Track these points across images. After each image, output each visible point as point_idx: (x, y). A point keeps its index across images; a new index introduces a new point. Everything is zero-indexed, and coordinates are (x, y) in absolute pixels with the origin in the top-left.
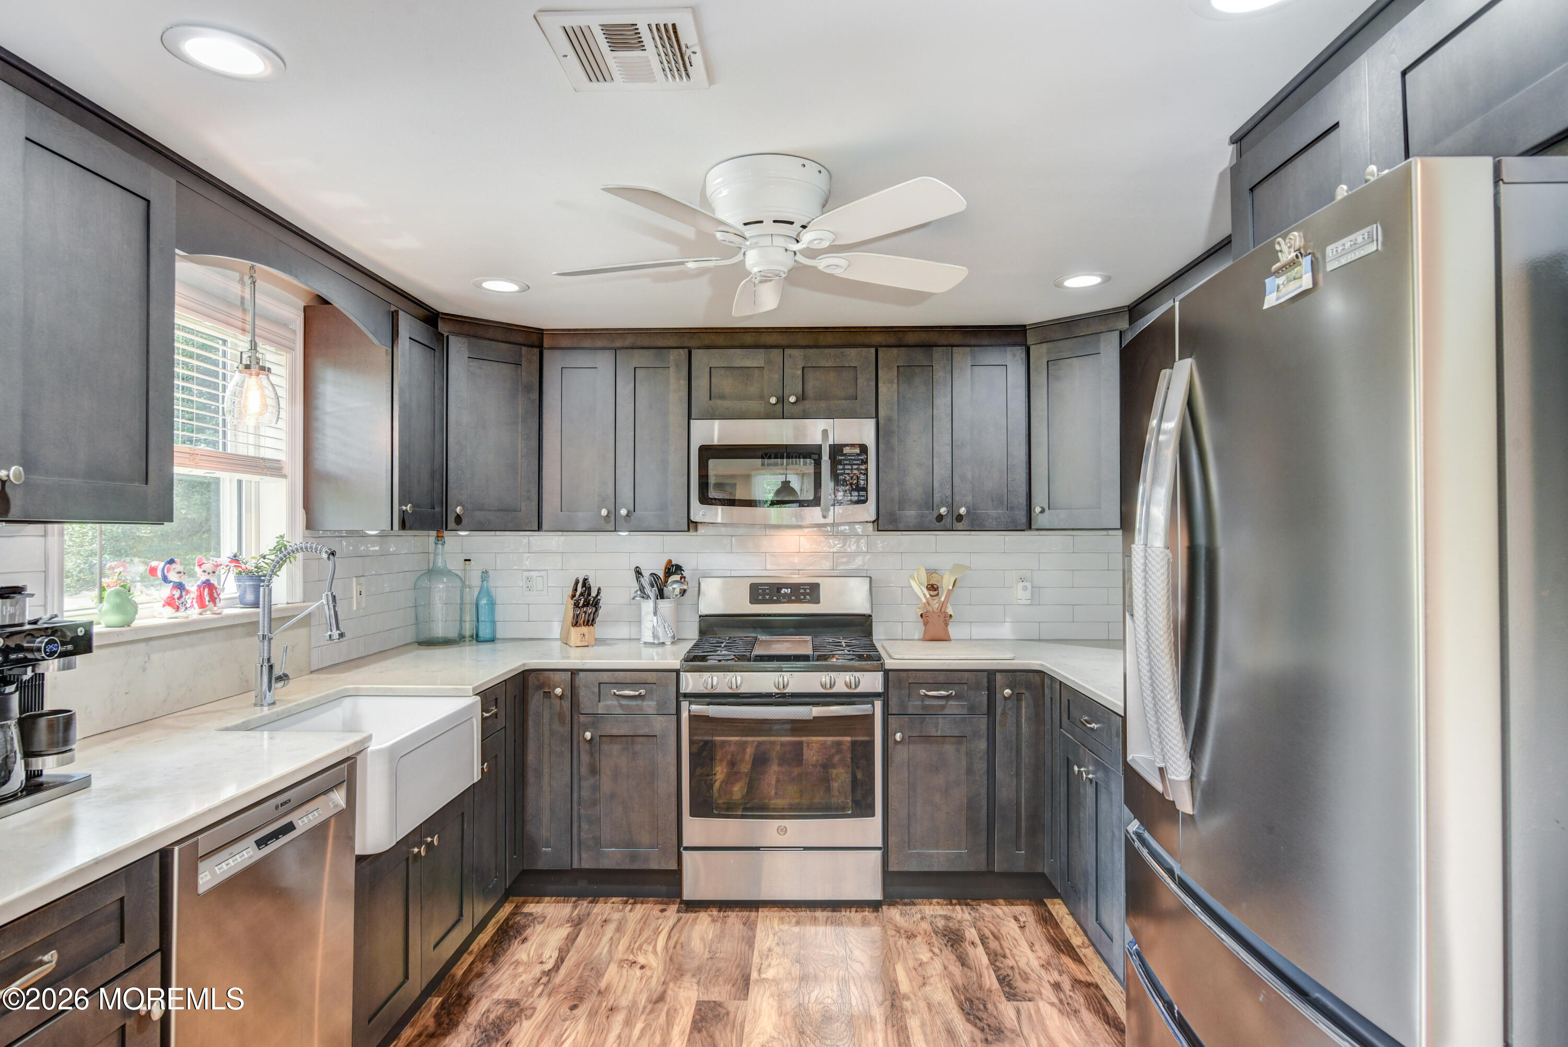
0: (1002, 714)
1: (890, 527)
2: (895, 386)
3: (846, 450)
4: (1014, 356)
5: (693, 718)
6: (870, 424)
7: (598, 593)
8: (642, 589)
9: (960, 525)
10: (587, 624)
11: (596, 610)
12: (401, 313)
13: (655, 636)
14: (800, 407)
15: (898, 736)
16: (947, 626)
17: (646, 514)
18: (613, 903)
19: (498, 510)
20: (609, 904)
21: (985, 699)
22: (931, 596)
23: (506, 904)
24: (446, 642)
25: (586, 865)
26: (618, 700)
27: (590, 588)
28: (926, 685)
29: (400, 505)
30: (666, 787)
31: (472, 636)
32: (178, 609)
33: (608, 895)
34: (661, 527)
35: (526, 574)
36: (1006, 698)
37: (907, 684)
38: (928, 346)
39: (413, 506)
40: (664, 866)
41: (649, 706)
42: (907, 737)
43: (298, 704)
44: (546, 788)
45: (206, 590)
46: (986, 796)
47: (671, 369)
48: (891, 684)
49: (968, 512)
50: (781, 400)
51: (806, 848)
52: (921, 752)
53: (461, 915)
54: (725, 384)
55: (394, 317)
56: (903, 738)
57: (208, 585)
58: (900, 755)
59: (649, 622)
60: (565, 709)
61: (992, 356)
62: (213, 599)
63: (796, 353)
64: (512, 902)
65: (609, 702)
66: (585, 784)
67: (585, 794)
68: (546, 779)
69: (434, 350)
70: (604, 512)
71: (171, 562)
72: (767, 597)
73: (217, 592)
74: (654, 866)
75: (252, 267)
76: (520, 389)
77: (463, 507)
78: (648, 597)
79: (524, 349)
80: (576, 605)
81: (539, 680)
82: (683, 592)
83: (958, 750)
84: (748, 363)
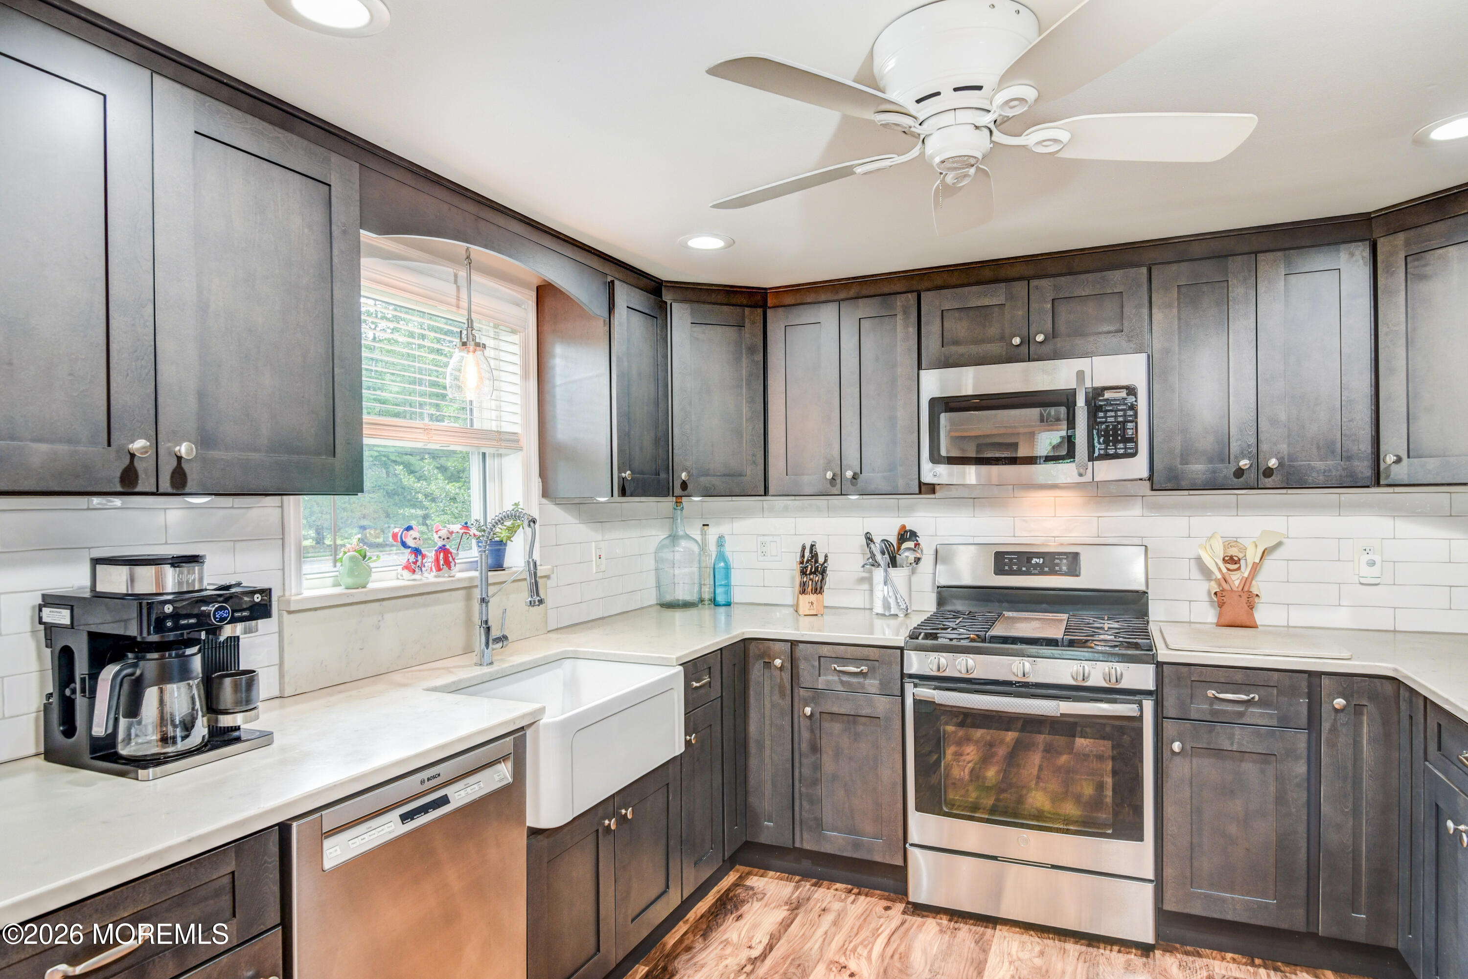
0: (1330, 731)
1: (1169, 486)
2: (1175, 311)
3: (1108, 395)
4: (1352, 255)
5: (917, 703)
6: (1141, 359)
7: (826, 561)
8: (873, 556)
9: (1268, 482)
10: (815, 592)
11: (823, 579)
12: (617, 283)
13: (887, 606)
14: (1047, 349)
15: (1177, 746)
16: (1252, 609)
17: (873, 476)
18: (837, 890)
19: (724, 475)
20: (832, 891)
21: (1304, 710)
22: (1228, 570)
23: (731, 873)
24: (686, 605)
25: (807, 846)
26: (839, 676)
27: (817, 554)
28: (1216, 684)
29: (620, 471)
30: (888, 773)
31: (710, 600)
32: (414, 571)
33: (833, 880)
34: (888, 489)
35: (761, 539)
36: (1337, 711)
37: (1189, 683)
38: (1221, 257)
39: (633, 473)
40: (888, 860)
41: (872, 684)
42: (1188, 747)
43: (513, 666)
44: (767, 761)
45: (442, 554)
46: (1305, 835)
47: (899, 317)
48: (1166, 680)
49: (1281, 464)
50: (1027, 340)
51: (1054, 867)
52: (1209, 768)
53: (668, 887)
54: (959, 327)
55: (611, 286)
56: (1183, 749)
57: (444, 550)
58: (1178, 770)
59: (881, 591)
60: (785, 680)
61: (1320, 260)
62: (447, 563)
63: (1044, 283)
64: (738, 871)
65: (830, 678)
66: (805, 761)
67: (806, 771)
68: (767, 752)
69: (656, 318)
70: (829, 475)
71: (409, 528)
72: (1015, 568)
73: (452, 556)
74: (878, 858)
75: (468, 249)
76: (744, 351)
77: (689, 473)
78: (879, 565)
79: (747, 310)
80: (803, 572)
81: (760, 649)
82: (917, 560)
83: (1263, 771)
84: (986, 302)
